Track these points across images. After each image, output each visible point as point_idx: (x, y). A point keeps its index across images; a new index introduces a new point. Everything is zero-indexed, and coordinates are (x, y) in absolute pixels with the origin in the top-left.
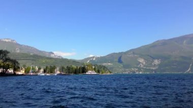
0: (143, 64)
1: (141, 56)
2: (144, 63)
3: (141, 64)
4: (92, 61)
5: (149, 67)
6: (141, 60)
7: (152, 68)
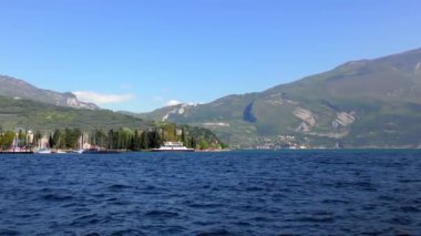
0: (308, 124)
1: (305, 104)
2: (312, 122)
3: (304, 125)
4: (176, 116)
5: (325, 131)
6: (305, 115)
7: (331, 135)
